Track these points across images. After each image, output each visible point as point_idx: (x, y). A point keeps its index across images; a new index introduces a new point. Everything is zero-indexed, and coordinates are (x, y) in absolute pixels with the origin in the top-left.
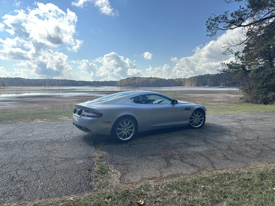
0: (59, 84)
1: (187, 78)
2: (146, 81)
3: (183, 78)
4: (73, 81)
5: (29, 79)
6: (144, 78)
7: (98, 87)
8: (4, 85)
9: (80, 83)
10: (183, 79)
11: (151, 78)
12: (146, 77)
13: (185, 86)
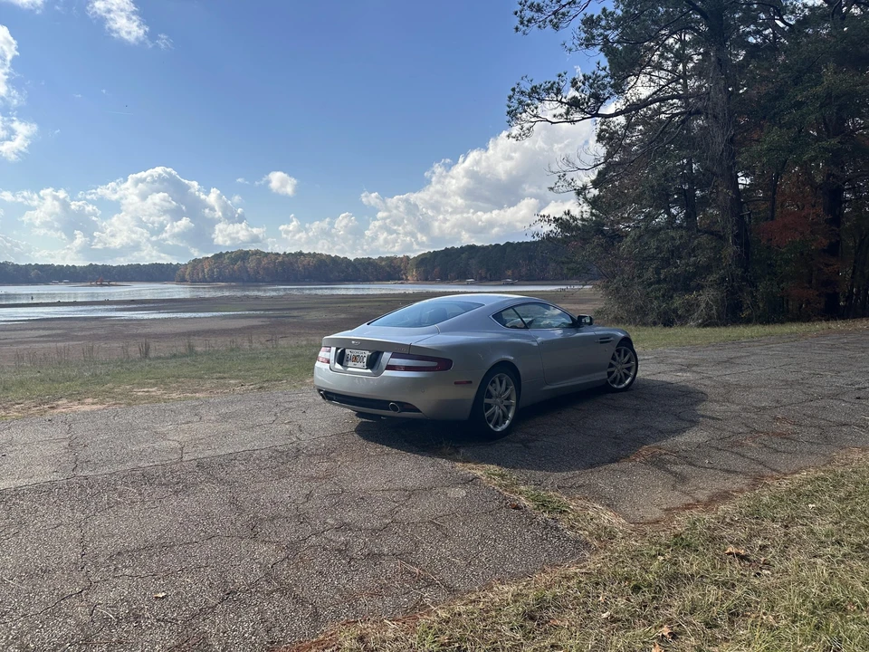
1: (412, 256)
2: (282, 263)
3: (402, 256)
4: (6, 264)
6: (278, 254)
7: (106, 285)
9: (33, 274)
10: (401, 259)
11: (301, 254)
12: (282, 253)
13: (407, 280)
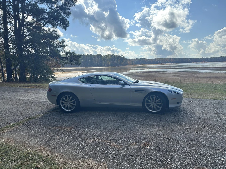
0: (171, 61)
4: (183, 58)
5: (149, 59)
7: (205, 63)
8: (133, 64)
9: (188, 60)
